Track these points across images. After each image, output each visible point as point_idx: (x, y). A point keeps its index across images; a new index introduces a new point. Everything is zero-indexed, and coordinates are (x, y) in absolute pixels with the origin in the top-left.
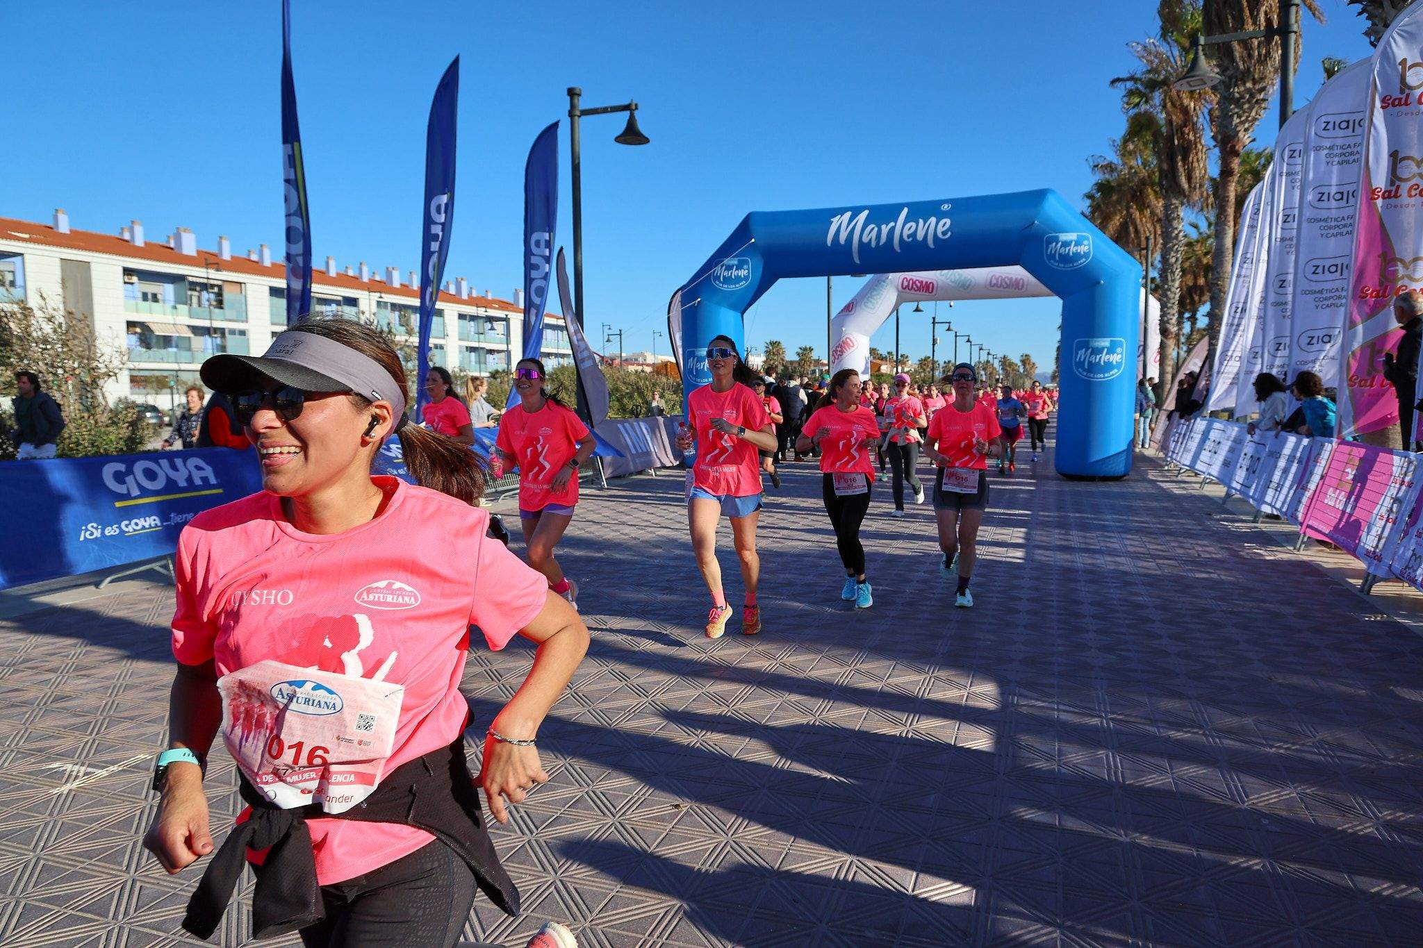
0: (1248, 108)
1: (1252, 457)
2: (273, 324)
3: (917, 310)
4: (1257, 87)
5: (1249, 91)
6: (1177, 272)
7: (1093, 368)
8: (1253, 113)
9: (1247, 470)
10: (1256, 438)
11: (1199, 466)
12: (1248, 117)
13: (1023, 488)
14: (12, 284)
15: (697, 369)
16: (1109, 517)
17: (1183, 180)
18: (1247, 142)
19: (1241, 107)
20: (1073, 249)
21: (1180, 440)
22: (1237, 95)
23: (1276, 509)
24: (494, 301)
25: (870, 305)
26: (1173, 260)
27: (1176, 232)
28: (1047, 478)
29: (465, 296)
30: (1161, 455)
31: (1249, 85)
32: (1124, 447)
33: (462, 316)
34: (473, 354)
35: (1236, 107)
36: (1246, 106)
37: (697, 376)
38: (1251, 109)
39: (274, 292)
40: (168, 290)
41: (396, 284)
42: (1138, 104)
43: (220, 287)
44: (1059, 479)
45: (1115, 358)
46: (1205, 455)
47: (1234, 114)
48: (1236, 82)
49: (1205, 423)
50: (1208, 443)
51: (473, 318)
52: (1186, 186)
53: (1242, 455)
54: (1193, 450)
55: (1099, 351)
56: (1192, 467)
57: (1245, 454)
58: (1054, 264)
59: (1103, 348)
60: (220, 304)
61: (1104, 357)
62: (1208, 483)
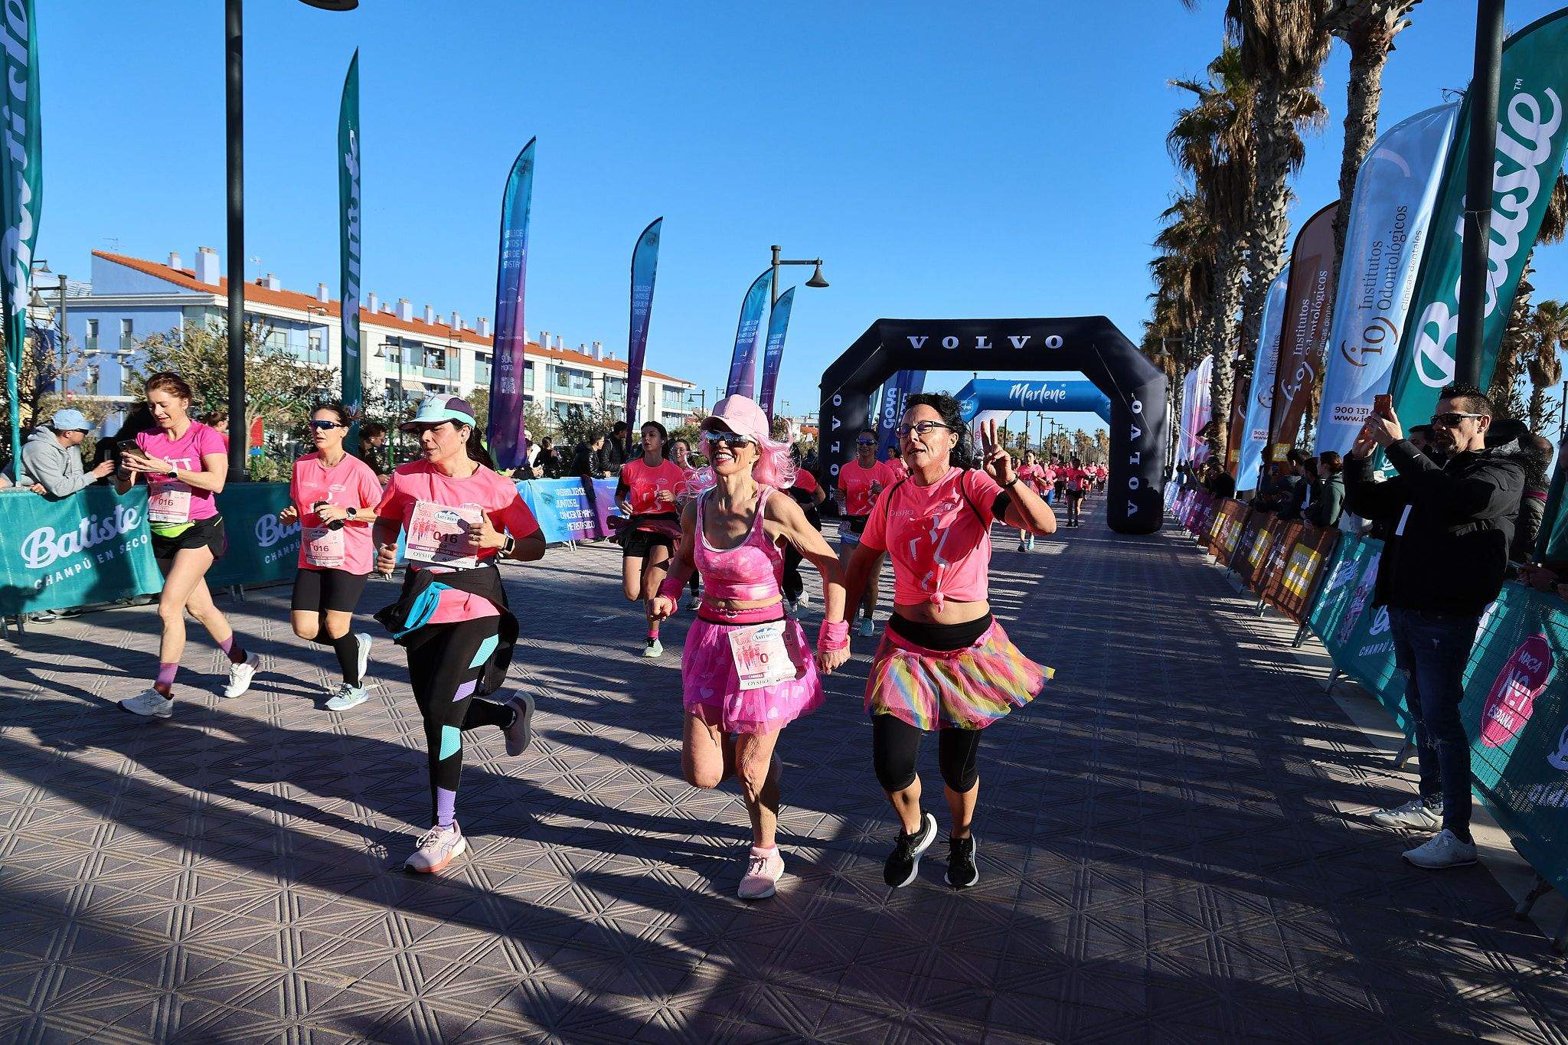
2: (476, 382)
14: (318, 348)
39: (480, 356)
40: (407, 352)
43: (442, 353)
60: (441, 365)
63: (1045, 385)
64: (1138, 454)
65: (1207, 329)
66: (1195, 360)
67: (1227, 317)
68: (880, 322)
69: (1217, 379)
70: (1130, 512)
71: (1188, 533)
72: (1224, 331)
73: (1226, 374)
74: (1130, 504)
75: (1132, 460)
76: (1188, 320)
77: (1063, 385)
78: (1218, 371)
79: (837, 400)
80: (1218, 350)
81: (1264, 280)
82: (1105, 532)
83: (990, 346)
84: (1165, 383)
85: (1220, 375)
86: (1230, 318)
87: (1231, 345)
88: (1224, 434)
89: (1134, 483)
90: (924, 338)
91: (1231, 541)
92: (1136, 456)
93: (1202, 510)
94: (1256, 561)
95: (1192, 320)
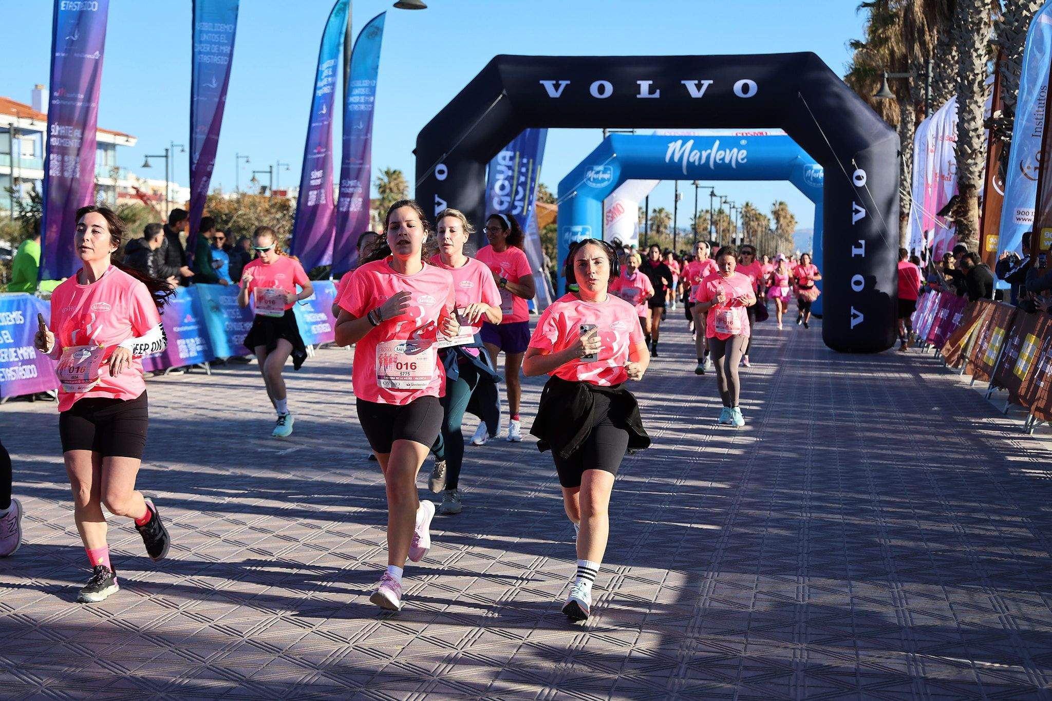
63: (717, 142)
64: (863, 242)
65: (946, 62)
66: (932, 106)
67: (976, 50)
68: (498, 60)
69: (964, 137)
70: (854, 322)
71: (931, 351)
72: (973, 70)
73: (976, 130)
74: (853, 311)
75: (855, 251)
76: (917, 47)
77: (743, 142)
78: (966, 125)
79: (441, 171)
80: (965, 95)
81: (1025, 12)
82: (820, 351)
83: (657, 95)
84: (897, 144)
85: (967, 132)
86: (980, 52)
87: (982, 90)
88: (975, 213)
89: (858, 283)
90: (563, 83)
91: (992, 352)
92: (860, 246)
93: (950, 316)
94: (1023, 372)
95: (923, 44)
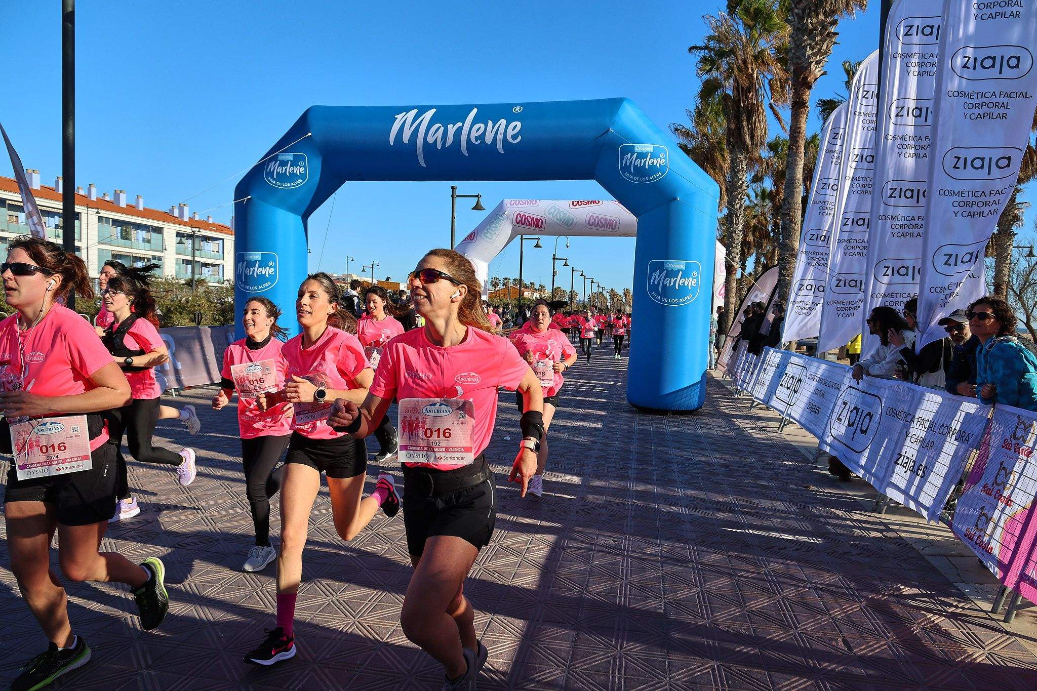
0: (820, 40)
1: (855, 408)
3: (537, 246)
4: (829, 20)
5: (822, 23)
6: (740, 217)
7: (667, 292)
8: (824, 47)
9: (850, 425)
10: (862, 385)
11: (774, 402)
12: (820, 50)
13: (587, 424)
15: (246, 275)
16: (680, 492)
17: (747, 137)
18: (819, 74)
19: (813, 39)
20: (649, 161)
21: (751, 370)
22: (810, 25)
23: (919, 504)
24: (213, 225)
25: (488, 235)
26: (738, 206)
27: (741, 182)
28: (618, 408)
29: (186, 219)
30: (728, 379)
31: (821, 17)
32: (698, 379)
33: (179, 234)
34: (189, 267)
35: (810, 38)
36: (818, 38)
37: (246, 283)
38: (823, 41)
41: (123, 204)
42: (710, 70)
44: (630, 412)
45: (690, 282)
46: (782, 392)
47: (806, 46)
48: (809, 13)
49: (779, 355)
50: (785, 380)
51: (191, 236)
52: (750, 143)
53: (840, 402)
54: (767, 383)
55: (672, 274)
56: (767, 401)
57: (845, 404)
58: (628, 177)
59: (678, 271)
61: (679, 281)
62: (787, 424)
